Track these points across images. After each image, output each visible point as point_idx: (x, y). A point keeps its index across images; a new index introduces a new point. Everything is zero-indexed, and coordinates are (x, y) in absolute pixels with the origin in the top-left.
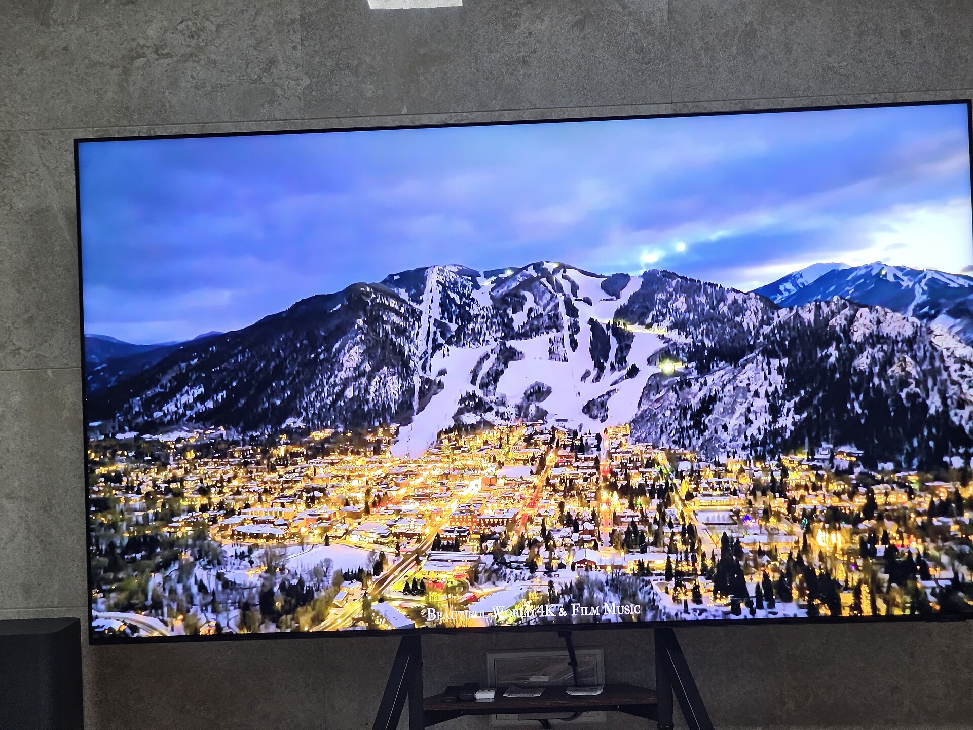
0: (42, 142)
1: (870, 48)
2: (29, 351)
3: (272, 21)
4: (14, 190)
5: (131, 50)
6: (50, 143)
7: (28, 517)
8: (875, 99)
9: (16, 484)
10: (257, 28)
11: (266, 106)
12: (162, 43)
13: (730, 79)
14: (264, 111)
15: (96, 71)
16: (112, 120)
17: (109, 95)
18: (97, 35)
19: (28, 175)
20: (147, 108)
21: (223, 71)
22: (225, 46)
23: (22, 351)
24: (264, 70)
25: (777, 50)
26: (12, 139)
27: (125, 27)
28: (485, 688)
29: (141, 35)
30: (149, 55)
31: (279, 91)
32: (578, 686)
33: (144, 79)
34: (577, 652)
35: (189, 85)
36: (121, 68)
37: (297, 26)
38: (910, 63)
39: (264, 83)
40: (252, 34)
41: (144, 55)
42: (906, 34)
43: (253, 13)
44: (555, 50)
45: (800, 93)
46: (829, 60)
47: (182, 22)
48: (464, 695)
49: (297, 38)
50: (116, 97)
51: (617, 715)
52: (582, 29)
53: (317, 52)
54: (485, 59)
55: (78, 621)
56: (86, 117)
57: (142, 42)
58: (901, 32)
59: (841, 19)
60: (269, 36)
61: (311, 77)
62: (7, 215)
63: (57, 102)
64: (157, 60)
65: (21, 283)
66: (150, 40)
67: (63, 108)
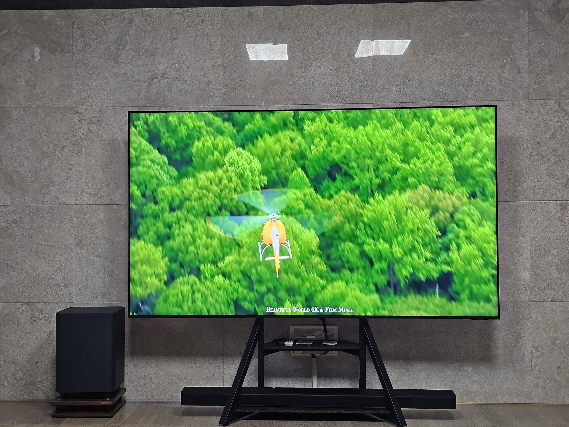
0: (115, 112)
1: (455, 83)
2: (107, 197)
3: (210, 65)
4: (103, 131)
5: (152, 75)
6: (118, 112)
7: (104, 265)
8: (457, 103)
9: (100, 251)
10: (204, 68)
11: (207, 100)
12: (165, 73)
13: (397, 94)
14: (206, 102)
15: (137, 84)
16: (144, 104)
17: (143, 94)
18: (138, 68)
19: (108, 125)
20: (158, 99)
21: (189, 85)
22: (191, 75)
23: (104, 197)
24: (206, 85)
25: (417, 83)
26: (102, 110)
27: (150, 65)
28: (289, 340)
29: (156, 69)
30: (160, 78)
31: (212, 94)
32: (327, 340)
33: (157, 87)
34: (327, 327)
35: (176, 90)
36: (148, 82)
37: (220, 68)
38: (472, 89)
39: (206, 90)
40: (202, 70)
41: (157, 78)
42: (470, 77)
43: (203, 62)
44: (325, 80)
45: (426, 100)
46: (438, 87)
47: (173, 64)
48: (281, 343)
49: (220, 73)
50: (145, 94)
51: (343, 353)
52: (337, 72)
53: (228, 78)
54: (297, 83)
55: (124, 308)
56: (133, 102)
57: (157, 72)
58: (469, 76)
59: (444, 70)
60: (209, 71)
61: (225, 88)
62: (99, 141)
63: (121, 95)
64: (163, 80)
65: (105, 169)
66: (160, 71)
67: (124, 98)
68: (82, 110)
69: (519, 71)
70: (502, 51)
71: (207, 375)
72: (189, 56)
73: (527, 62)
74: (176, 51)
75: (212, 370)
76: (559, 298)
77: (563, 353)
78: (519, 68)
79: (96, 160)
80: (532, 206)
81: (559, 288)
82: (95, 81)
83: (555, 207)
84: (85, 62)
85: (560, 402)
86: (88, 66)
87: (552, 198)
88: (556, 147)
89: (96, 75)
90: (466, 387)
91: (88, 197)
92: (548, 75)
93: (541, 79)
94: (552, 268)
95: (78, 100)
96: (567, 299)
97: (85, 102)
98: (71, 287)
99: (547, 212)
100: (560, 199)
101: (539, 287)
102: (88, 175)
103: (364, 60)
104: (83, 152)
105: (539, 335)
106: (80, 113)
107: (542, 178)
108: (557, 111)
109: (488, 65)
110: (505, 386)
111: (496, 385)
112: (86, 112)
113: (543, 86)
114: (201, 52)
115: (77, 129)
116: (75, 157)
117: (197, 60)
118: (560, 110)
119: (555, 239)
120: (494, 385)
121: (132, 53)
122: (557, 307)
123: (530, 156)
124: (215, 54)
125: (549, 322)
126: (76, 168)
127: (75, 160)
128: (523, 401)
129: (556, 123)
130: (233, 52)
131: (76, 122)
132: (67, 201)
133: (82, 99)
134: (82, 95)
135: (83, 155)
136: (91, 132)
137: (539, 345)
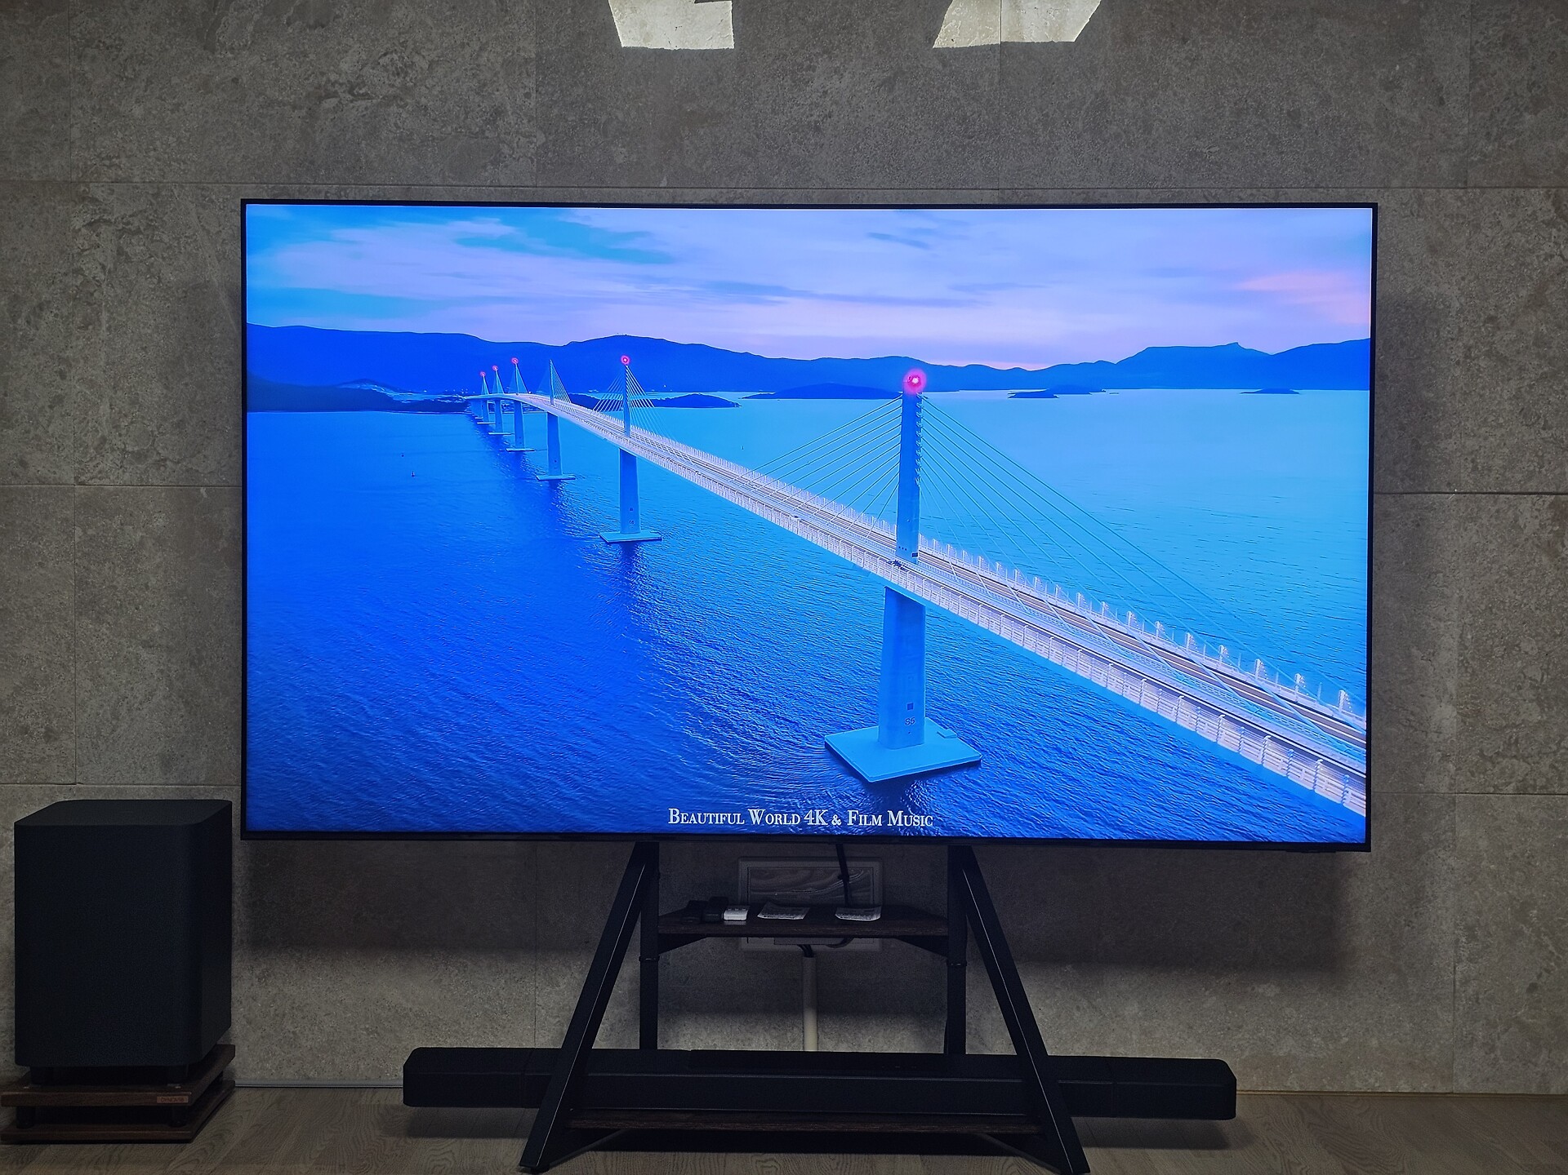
0: (201, 199)
1: (1249, 131)
2: (178, 463)
3: (500, 59)
4: (163, 258)
5: (319, 87)
6: (213, 202)
7: (170, 671)
8: (1252, 195)
9: (157, 629)
10: (481, 68)
11: (489, 167)
12: (359, 81)
13: (1073, 161)
14: (487, 174)
15: (273, 112)
16: (292, 175)
17: (289, 144)
18: (276, 65)
19: (182, 241)
20: (337, 162)
21: (435, 120)
22: (439, 89)
23: (168, 463)
24: (487, 122)
25: (1133, 128)
26: (163, 193)
27: (312, 56)
28: (735, 906)
29: (332, 68)
30: (342, 95)
31: (506, 150)
32: (851, 906)
33: (334, 126)
34: (851, 864)
35: (391, 136)
36: (306, 109)
37: (532, 67)
38: (1298, 153)
39: (487, 138)
40: (475, 75)
41: (335, 95)
42: (1294, 116)
43: (477, 48)
44: (856, 114)
45: (1159, 183)
46: (1197, 143)
47: (385, 55)
48: (710, 916)
49: (531, 83)
50: (298, 146)
51: (894, 944)
52: (891, 90)
53: (556, 102)
54: (767, 122)
55: (230, 804)
56: (259, 169)
57: (333, 77)
58: (1289, 113)
59: (1215, 92)
60: (495, 79)
61: (547, 133)
62: (154, 290)
63: (222, 148)
64: (352, 101)
65: (170, 377)
66: (343, 75)
67: (229, 157)
68: (99, 193)
69: (1441, 99)
70: (1391, 36)
71: (486, 1006)
72: (434, 31)
73: (1467, 72)
74: (394, 14)
75: (501, 992)
76: (1541, 782)
77: (1547, 946)
78: (1440, 89)
79: (144, 349)
80: (1467, 507)
81: (1539, 752)
82: (138, 101)
83: (1536, 513)
84: (108, 42)
85: (1534, 1090)
86: (117, 56)
87: (1529, 485)
88: (1545, 331)
89: (143, 84)
90: (1259, 1043)
91: (118, 463)
92: (1525, 114)
93: (1505, 126)
94: (1521, 695)
95: (86, 158)
96: (1562, 786)
97: (109, 167)
98: (64, 737)
99: (1513, 527)
100: (1553, 489)
101: (1482, 751)
102: (119, 393)
103: (974, 53)
104: (104, 322)
105: (1476, 893)
106: (94, 200)
107: (1501, 426)
108: (1550, 224)
109: (1348, 78)
110: (1374, 1042)
111: (1347, 1039)
112: (112, 198)
113: (1510, 147)
114: (470, 17)
115: (83, 250)
116: (78, 338)
117: (459, 42)
118: (1559, 220)
119: (1533, 608)
120: (1341, 1038)
121: (256, 17)
122: (1534, 809)
123: (1466, 357)
124: (516, 26)
125: (1509, 854)
126: (80, 371)
127: (77, 346)
128: (1425, 1087)
129: (1545, 260)
130: (570, 21)
131: (80, 230)
132: (55, 473)
133: (98, 156)
134: (98, 144)
135: (104, 333)
136: (128, 260)
137: (1478, 921)
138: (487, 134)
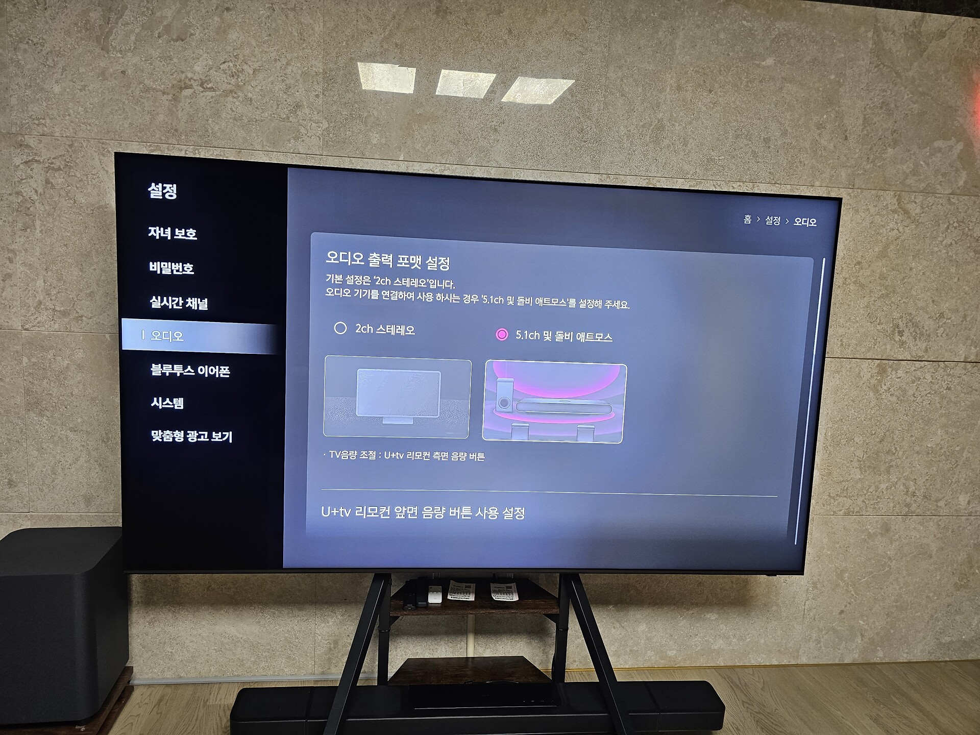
0: (101, 150)
1: (741, 148)
2: (91, 318)
3: (300, 72)
4: (77, 188)
5: (180, 81)
7: (88, 446)
9: (79, 420)
10: (287, 76)
11: (292, 141)
12: (207, 79)
13: (642, 159)
14: (290, 145)
15: (149, 96)
16: (163, 138)
17: (161, 118)
18: (151, 64)
19: (90, 176)
20: (193, 131)
22: (260, 88)
23: (84, 318)
24: (291, 112)
25: (678, 142)
26: (76, 145)
27: (175, 60)
29: (189, 69)
30: (195, 88)
31: (303, 131)
33: (191, 107)
35: (229, 117)
36: (171, 95)
37: (320, 78)
38: (767, 162)
39: (291, 122)
40: (283, 81)
41: (191, 87)
42: (767, 140)
43: (285, 63)
44: (518, 122)
45: (689, 175)
46: (712, 153)
47: (224, 63)
49: (319, 89)
50: (166, 119)
53: (335, 102)
54: (466, 124)
56: (140, 133)
57: (190, 75)
58: (764, 139)
59: (725, 124)
60: (296, 84)
61: (329, 122)
62: (71, 207)
63: (115, 117)
64: (202, 92)
65: (84, 264)
66: (196, 74)
67: (120, 123)
68: (32, 142)
69: (846, 136)
70: (823, 98)
72: (257, 49)
73: (860, 121)
74: (230, 36)
76: (857, 509)
77: (851, 591)
78: (846, 131)
79: (65, 245)
80: (836, 365)
81: (858, 494)
82: (57, 82)
83: (870, 370)
84: (35, 40)
85: (837, 662)
86: (41, 50)
87: (868, 354)
88: (885, 271)
89: (60, 70)
90: (705, 643)
91: (50, 317)
92: (888, 148)
93: (877, 154)
94: (852, 465)
95: (21, 118)
96: (867, 511)
97: (38, 125)
98: (21, 485)
99: (857, 377)
100: (879, 357)
101: (829, 493)
102: (50, 273)
104: (38, 227)
105: (820, 566)
106: (28, 146)
107: (857, 322)
108: (894, 211)
109: (798, 121)
110: (762, 641)
111: (749, 640)
112: (41, 146)
113: (879, 167)
114: (281, 42)
115: (22, 180)
116: (20, 237)
117: (273, 58)
118: (899, 210)
119: (863, 419)
120: (747, 639)
121: (137, 31)
122: (852, 523)
123: (844, 284)
124: (310, 51)
125: (838, 546)
126: (23, 258)
127: (20, 242)
128: (785, 662)
129: (890, 231)
130: (345, 50)
131: (19, 166)
132: (8, 322)
133: (30, 118)
134: (29, 109)
135: (38, 235)
136: (53, 187)
137: (819, 579)
138: (291, 119)
